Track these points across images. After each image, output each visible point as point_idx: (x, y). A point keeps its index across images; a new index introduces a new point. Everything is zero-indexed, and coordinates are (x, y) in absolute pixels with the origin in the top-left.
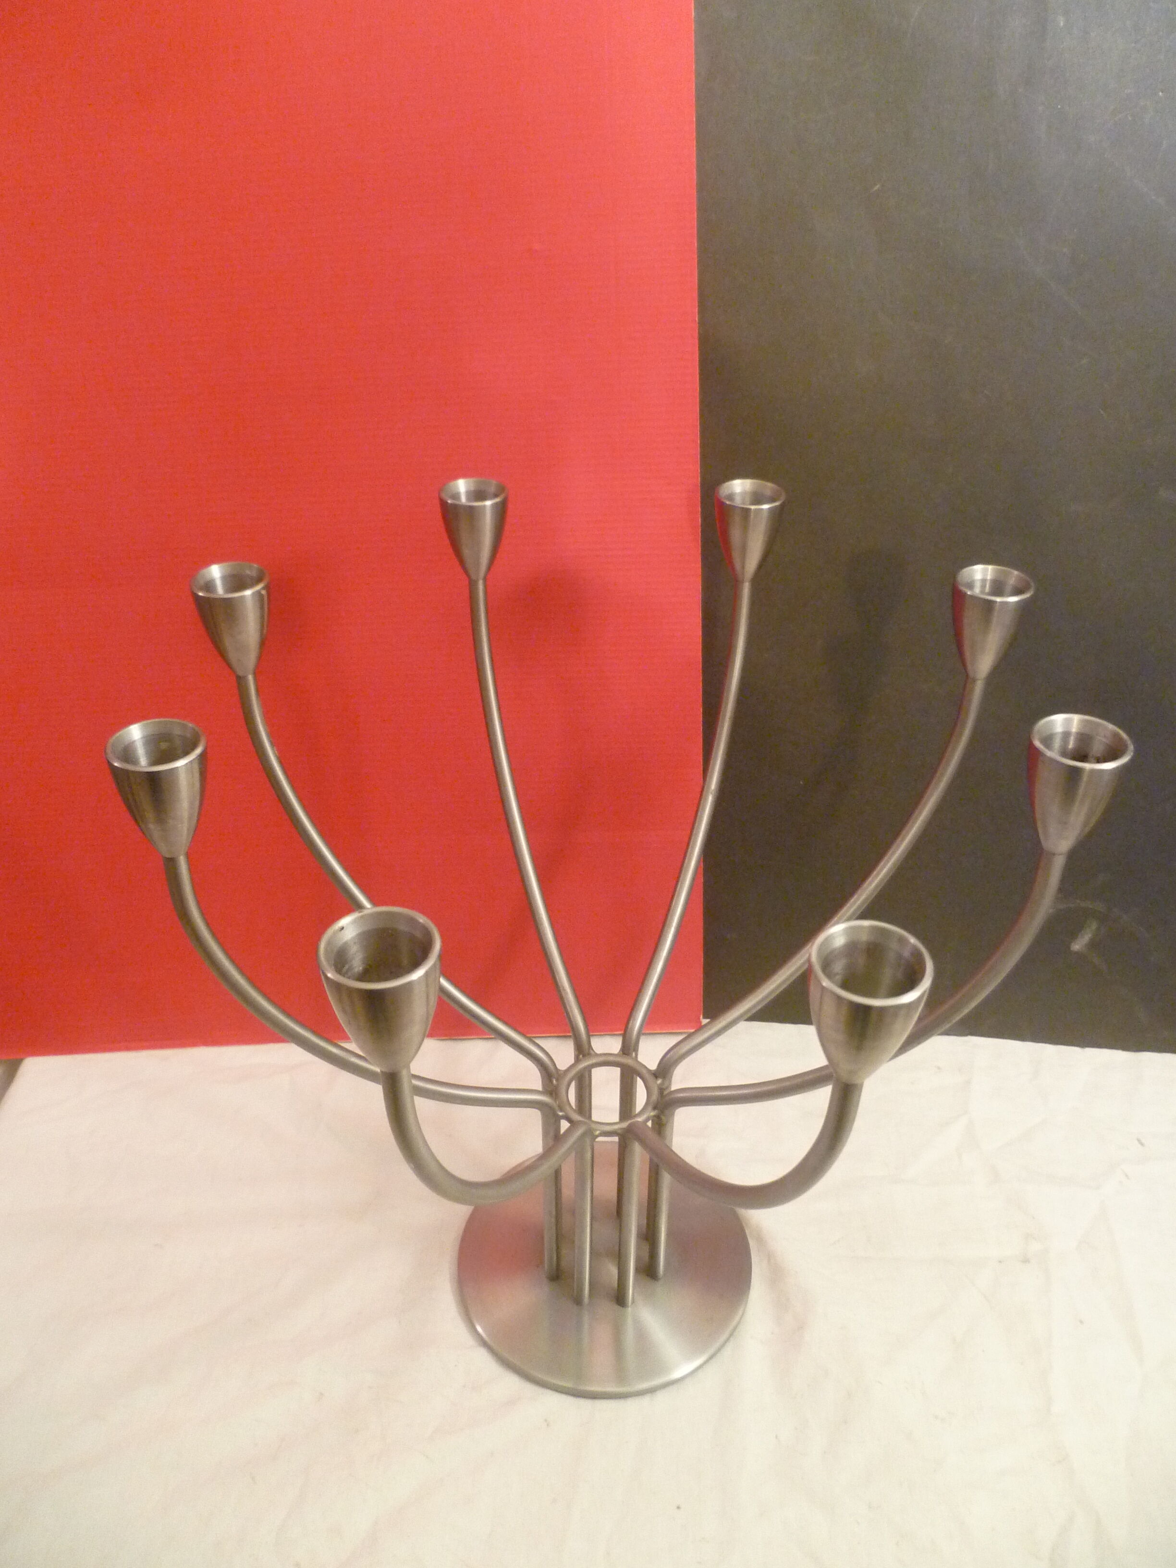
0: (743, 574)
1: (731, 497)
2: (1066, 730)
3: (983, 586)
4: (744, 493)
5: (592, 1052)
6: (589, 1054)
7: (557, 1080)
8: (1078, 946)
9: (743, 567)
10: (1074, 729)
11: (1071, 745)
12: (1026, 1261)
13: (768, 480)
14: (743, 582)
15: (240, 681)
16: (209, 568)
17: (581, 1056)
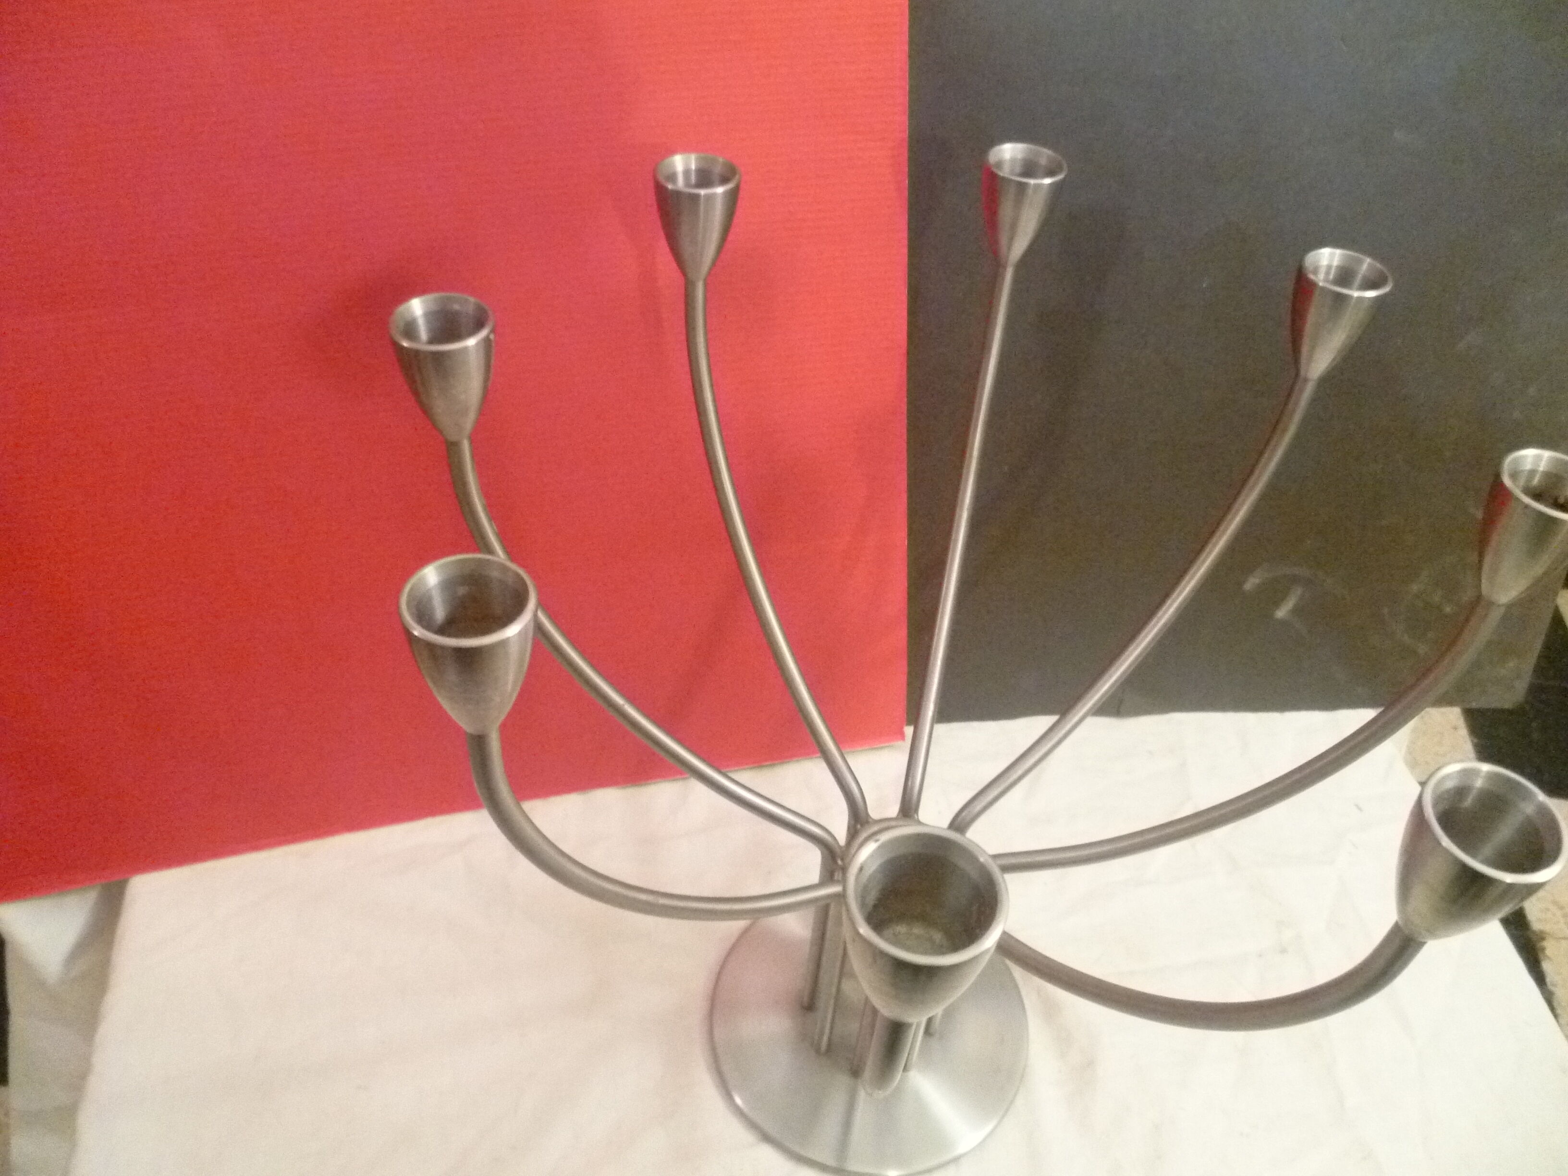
0: (1008, 257)
1: (999, 164)
2: (1534, 468)
3: (1327, 273)
4: (1013, 160)
5: (870, 820)
6: (867, 822)
7: (842, 860)
8: (1281, 613)
9: (1009, 248)
10: (1542, 467)
11: (1536, 481)
12: (1283, 951)
13: (1045, 144)
14: (1005, 268)
15: (452, 448)
16: (409, 303)
17: (859, 826)
